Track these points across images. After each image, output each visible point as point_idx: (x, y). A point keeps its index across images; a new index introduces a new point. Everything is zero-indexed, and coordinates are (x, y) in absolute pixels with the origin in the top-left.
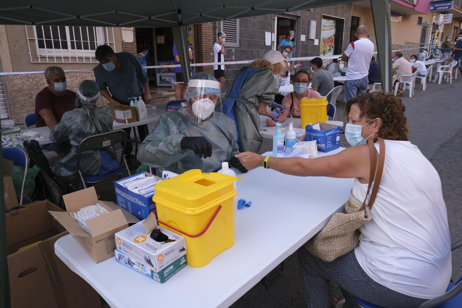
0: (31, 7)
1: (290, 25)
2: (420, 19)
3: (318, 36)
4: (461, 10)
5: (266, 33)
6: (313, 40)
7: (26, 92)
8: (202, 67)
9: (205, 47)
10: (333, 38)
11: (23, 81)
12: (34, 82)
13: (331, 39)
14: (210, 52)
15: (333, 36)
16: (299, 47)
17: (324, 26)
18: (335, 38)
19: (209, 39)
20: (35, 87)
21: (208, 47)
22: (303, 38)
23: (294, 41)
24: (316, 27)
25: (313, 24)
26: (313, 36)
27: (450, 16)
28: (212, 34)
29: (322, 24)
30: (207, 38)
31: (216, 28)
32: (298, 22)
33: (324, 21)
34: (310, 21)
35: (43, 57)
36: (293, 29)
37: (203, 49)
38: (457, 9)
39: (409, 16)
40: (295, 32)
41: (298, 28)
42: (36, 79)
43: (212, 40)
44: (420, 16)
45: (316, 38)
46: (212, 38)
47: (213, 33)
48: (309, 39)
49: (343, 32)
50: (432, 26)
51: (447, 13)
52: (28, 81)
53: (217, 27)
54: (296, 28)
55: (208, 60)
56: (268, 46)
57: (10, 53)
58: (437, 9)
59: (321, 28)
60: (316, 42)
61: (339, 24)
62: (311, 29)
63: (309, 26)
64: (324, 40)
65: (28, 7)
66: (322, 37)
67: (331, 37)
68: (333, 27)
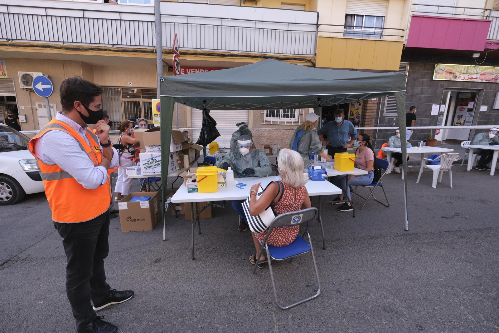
0: (244, 103)
1: (470, 97)
5: (433, 105)
7: (256, 137)
8: (364, 130)
9: (369, 116)
11: (256, 132)
12: (260, 133)
14: (372, 120)
16: (477, 116)
20: (261, 135)
21: (370, 116)
22: (484, 108)
23: (472, 111)
28: (376, 107)
30: (371, 110)
31: (380, 104)
32: (480, 94)
34: (497, 93)
35: (266, 121)
36: (473, 101)
37: (366, 118)
40: (475, 103)
41: (479, 100)
42: (261, 132)
43: (375, 112)
48: (492, 109)
52: (258, 132)
53: (381, 102)
54: (476, 100)
55: (369, 125)
56: (434, 116)
57: (253, 119)
62: (497, 100)
63: (495, 98)
65: (243, 103)
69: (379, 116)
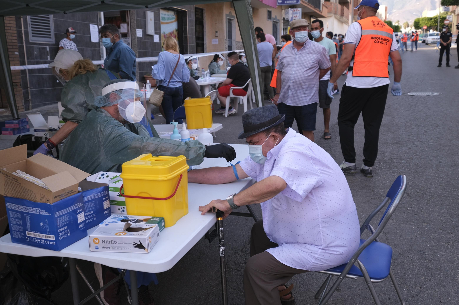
2: (269, 13)
3: (158, 30)
4: (308, 5)
5: (91, 26)
6: (152, 36)
10: (176, 33)
13: (173, 34)
15: (175, 31)
16: (136, 45)
17: (164, 19)
18: (178, 34)
19: (11, 33)
22: (139, 33)
23: (128, 36)
24: (155, 20)
25: (150, 15)
26: (151, 30)
27: (299, 11)
28: (15, 26)
29: (161, 15)
31: (20, 18)
32: (131, 12)
33: (163, 13)
34: (146, 12)
36: (124, 21)
38: (305, 3)
39: (257, 9)
40: (128, 25)
41: (132, 20)
43: (16, 35)
44: (269, 9)
45: (156, 33)
46: (15, 32)
47: (16, 24)
48: (147, 34)
49: (187, 26)
50: (282, 21)
51: (296, 8)
54: (128, 20)
55: (12, 62)
56: (95, 43)
58: (285, 2)
59: (160, 21)
60: (156, 39)
61: (181, 17)
62: (148, 22)
63: (145, 19)
64: (165, 36)
66: (162, 32)
67: (173, 32)
68: (174, 20)
69: (24, 42)
